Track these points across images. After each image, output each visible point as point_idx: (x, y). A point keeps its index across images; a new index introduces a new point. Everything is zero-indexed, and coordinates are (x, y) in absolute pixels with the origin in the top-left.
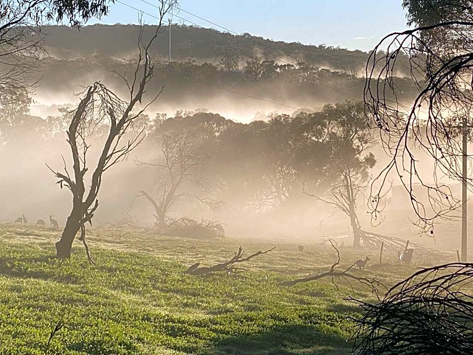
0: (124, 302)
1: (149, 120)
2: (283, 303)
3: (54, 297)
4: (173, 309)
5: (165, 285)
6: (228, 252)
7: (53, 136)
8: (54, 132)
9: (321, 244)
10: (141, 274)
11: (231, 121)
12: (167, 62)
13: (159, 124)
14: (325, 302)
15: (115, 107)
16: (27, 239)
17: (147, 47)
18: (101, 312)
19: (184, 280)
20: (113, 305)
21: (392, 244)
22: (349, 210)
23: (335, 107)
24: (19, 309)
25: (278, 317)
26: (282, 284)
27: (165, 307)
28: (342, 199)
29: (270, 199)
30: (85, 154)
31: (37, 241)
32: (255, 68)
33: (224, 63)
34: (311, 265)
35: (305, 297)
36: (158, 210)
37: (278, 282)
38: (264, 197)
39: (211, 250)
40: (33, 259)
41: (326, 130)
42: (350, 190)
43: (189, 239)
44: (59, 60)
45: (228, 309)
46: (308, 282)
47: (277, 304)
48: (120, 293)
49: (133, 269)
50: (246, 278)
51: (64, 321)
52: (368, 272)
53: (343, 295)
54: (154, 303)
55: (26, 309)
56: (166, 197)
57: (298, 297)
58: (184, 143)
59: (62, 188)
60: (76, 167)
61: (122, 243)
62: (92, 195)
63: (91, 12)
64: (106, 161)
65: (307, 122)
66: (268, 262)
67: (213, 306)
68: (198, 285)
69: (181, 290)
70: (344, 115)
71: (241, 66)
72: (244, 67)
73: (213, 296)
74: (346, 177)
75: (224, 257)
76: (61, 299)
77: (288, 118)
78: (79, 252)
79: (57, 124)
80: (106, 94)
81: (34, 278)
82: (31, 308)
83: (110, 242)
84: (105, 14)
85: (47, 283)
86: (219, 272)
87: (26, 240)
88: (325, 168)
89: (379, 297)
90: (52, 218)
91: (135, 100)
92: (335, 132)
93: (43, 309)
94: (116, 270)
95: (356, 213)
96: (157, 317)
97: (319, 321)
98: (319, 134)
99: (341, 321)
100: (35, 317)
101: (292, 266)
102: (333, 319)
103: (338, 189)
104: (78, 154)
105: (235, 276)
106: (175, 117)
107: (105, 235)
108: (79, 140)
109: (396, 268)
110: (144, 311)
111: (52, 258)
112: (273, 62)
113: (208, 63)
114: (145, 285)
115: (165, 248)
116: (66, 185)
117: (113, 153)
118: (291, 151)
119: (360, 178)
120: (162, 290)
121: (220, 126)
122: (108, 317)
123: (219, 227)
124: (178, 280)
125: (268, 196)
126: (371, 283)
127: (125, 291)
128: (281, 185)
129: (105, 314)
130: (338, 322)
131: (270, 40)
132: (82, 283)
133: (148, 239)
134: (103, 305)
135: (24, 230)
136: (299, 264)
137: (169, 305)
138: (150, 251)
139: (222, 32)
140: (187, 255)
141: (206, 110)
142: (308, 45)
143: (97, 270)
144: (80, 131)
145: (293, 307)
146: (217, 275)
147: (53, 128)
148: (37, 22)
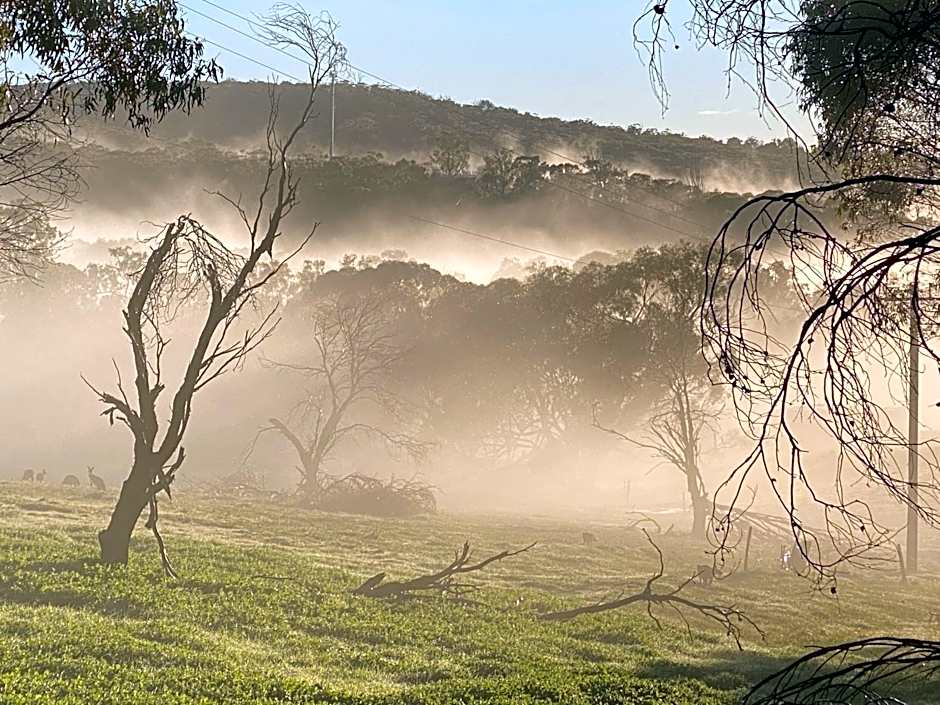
0: (233, 657)
1: (290, 274)
2: (548, 657)
3: (94, 647)
4: (331, 670)
5: (314, 620)
6: (444, 545)
7: (98, 303)
8: (100, 296)
9: (628, 529)
10: (267, 596)
11: (452, 279)
12: (326, 156)
13: (310, 281)
14: (633, 655)
15: (220, 265)
16: (43, 518)
17: (284, 145)
18: (186, 680)
19: (355, 609)
20: (210, 665)
21: (769, 530)
22: (684, 460)
23: (659, 252)
24: (22, 675)
25: (537, 689)
26: (550, 617)
27: (314, 668)
28: (671, 438)
29: (528, 434)
30: (158, 356)
31: (61, 521)
32: (501, 171)
33: (439, 159)
34: (607, 574)
35: (595, 646)
36: (304, 456)
37: (540, 611)
38: (516, 430)
39: (410, 542)
40: (54, 565)
41: (640, 299)
42: (687, 421)
43: (366, 517)
44: (112, 150)
45: (439, 672)
46: (601, 613)
47: (537, 660)
48: (225, 636)
49: (252, 587)
50: (477, 604)
51: (111, 700)
52: (722, 590)
53: (669, 641)
54: (293, 658)
55: (36, 673)
56: (320, 434)
57: (580, 644)
58: (359, 325)
59: (112, 422)
60: (142, 382)
61: (231, 528)
62: (173, 439)
63: (172, 99)
64: (202, 371)
65: (604, 282)
66: (521, 568)
67: (410, 666)
68: (381, 620)
69: (348, 631)
70: (676, 269)
71: (474, 166)
72: (479, 169)
73: (410, 643)
74: (679, 395)
75: (435, 557)
76: (108, 652)
77: (565, 273)
78: (145, 546)
79: (106, 280)
80: (202, 241)
81: (55, 605)
82: (47, 672)
83: (207, 525)
84: (199, 103)
85: (80, 617)
86: (424, 592)
87: (40, 521)
88: (638, 374)
89: (741, 642)
90: (93, 472)
91: (260, 251)
92: (658, 302)
93: (71, 673)
94: (218, 588)
95: (699, 466)
96: (298, 689)
97: (621, 699)
98: (627, 306)
99: (664, 697)
100: (54, 692)
101: (570, 575)
102: (648, 693)
103: (664, 418)
104: (145, 356)
105: (456, 601)
106: (341, 270)
107: (198, 509)
108: (147, 330)
109: (775, 580)
110: (273, 676)
111: (92, 562)
112: (537, 159)
113: (409, 160)
114: (275, 620)
115: (317, 538)
116: (121, 419)
117: (214, 356)
118: (570, 340)
119: (707, 394)
120: (309, 631)
121: (431, 287)
122: (201, 690)
123: (426, 494)
124: (342, 610)
125: (525, 428)
126: (726, 615)
127: (235, 634)
128: (550, 407)
129: (194, 685)
130: (657, 699)
131: (531, 114)
132: (151, 616)
133: (283, 517)
134: (191, 665)
135: (38, 499)
136: (585, 571)
137: (321, 662)
138: (288, 544)
139: (436, 98)
140: (362, 552)
141: (403, 254)
142: (607, 125)
143: (181, 589)
144: (150, 312)
145: (569, 668)
146: (419, 598)
147: (98, 288)
148: (64, 117)
